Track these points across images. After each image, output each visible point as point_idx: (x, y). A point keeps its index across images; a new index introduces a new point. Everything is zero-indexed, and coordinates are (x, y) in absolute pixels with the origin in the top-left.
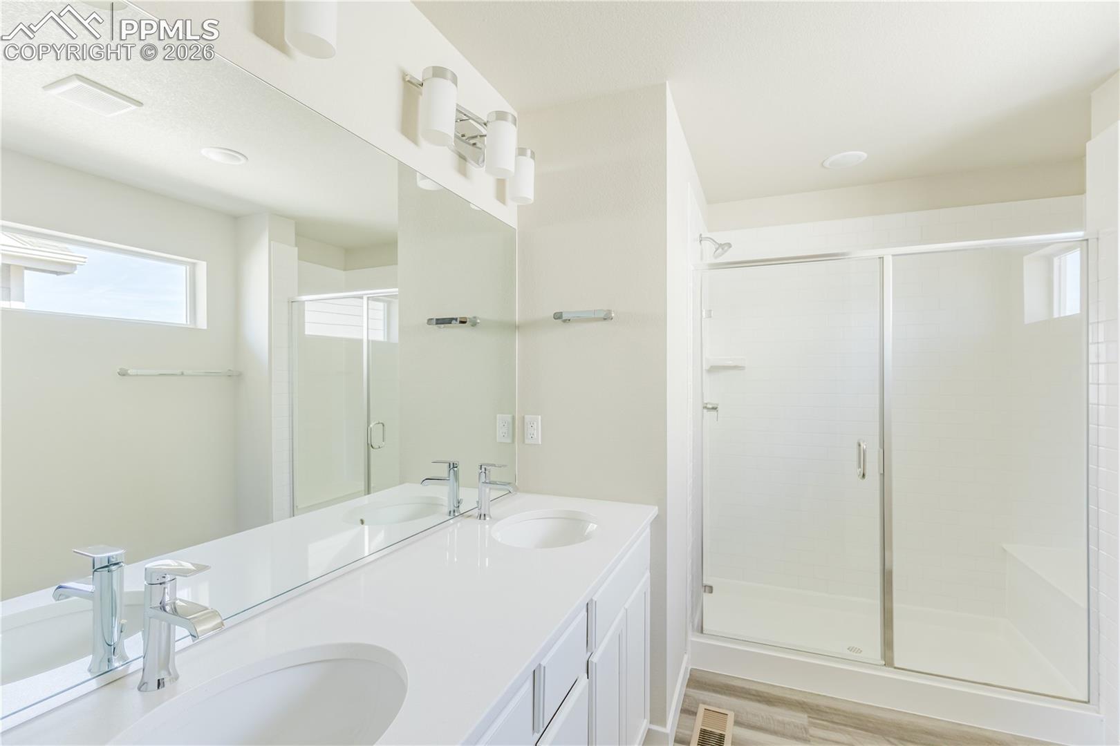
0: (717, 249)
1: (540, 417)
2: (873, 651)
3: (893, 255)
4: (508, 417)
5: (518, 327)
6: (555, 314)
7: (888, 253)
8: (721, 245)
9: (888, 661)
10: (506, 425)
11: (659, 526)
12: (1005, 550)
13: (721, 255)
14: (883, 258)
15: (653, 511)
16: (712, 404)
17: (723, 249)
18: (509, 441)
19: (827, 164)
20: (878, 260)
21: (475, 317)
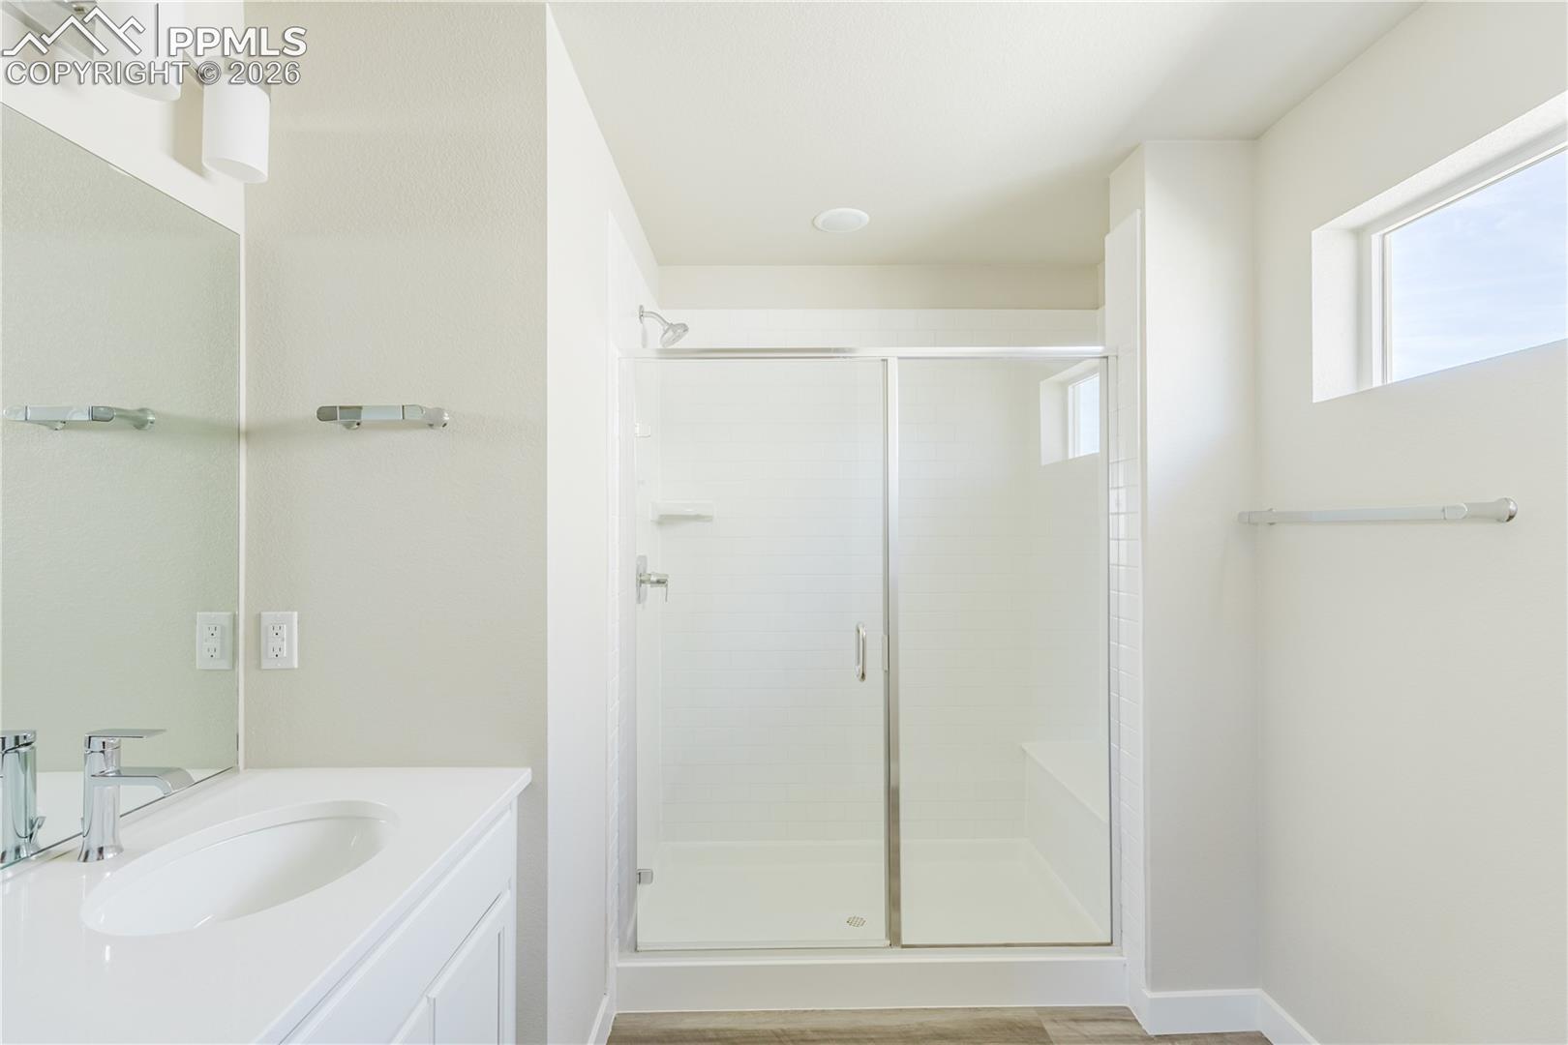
0: (666, 332)
1: (296, 614)
2: (876, 928)
3: (899, 358)
4: (223, 617)
5: (247, 434)
6: (320, 408)
7: (892, 353)
8: (671, 326)
9: (894, 936)
10: (217, 634)
11: (533, 802)
12: (1024, 751)
13: (674, 341)
14: (887, 360)
15: (524, 776)
16: (657, 575)
17: (675, 332)
18: (225, 665)
19: (819, 222)
20: (881, 363)
21: (142, 410)
